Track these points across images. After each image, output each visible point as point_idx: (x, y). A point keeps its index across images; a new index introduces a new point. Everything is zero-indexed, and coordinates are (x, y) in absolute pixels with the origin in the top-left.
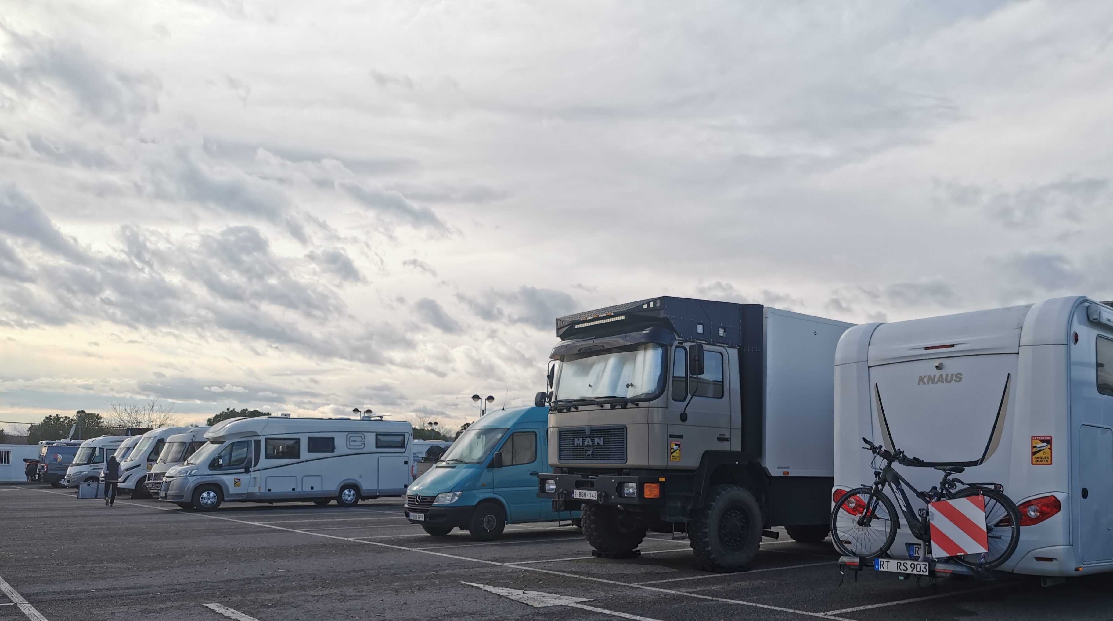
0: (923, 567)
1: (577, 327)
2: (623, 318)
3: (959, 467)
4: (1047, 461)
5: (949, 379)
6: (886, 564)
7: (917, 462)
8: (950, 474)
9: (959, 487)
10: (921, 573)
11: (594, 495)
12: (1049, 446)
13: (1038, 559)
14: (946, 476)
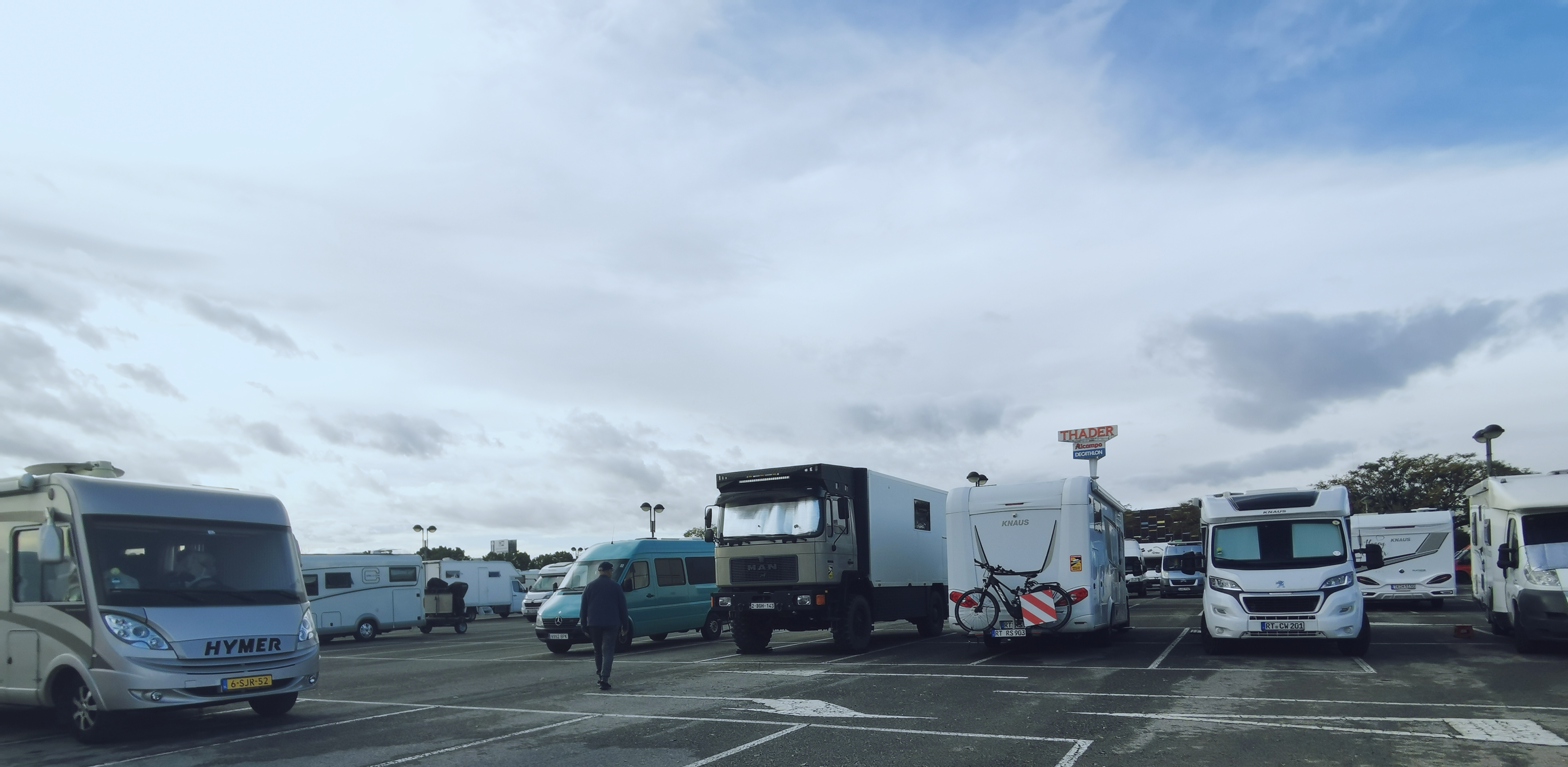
0: (1022, 632)
1: (741, 482)
2: (788, 477)
3: (1034, 574)
4: (1079, 569)
5: (1021, 523)
6: (999, 632)
7: (1011, 573)
8: (1029, 579)
9: (1036, 586)
10: (1022, 636)
11: (771, 606)
12: (1080, 561)
13: (1076, 623)
14: (1028, 580)
